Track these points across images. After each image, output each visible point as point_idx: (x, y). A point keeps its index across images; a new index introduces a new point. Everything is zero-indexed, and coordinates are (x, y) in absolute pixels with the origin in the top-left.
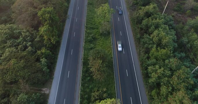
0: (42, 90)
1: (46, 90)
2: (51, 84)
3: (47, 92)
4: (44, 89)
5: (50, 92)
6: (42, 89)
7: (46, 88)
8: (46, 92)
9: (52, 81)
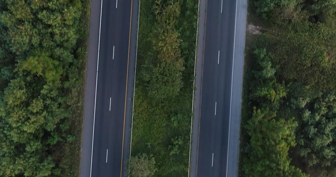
0: (261, 31)
1: (255, 32)
2: (247, 41)
3: (251, 27)
4: (257, 32)
5: (247, 27)
6: (260, 33)
7: (254, 35)
8: (254, 27)
9: (246, 45)
